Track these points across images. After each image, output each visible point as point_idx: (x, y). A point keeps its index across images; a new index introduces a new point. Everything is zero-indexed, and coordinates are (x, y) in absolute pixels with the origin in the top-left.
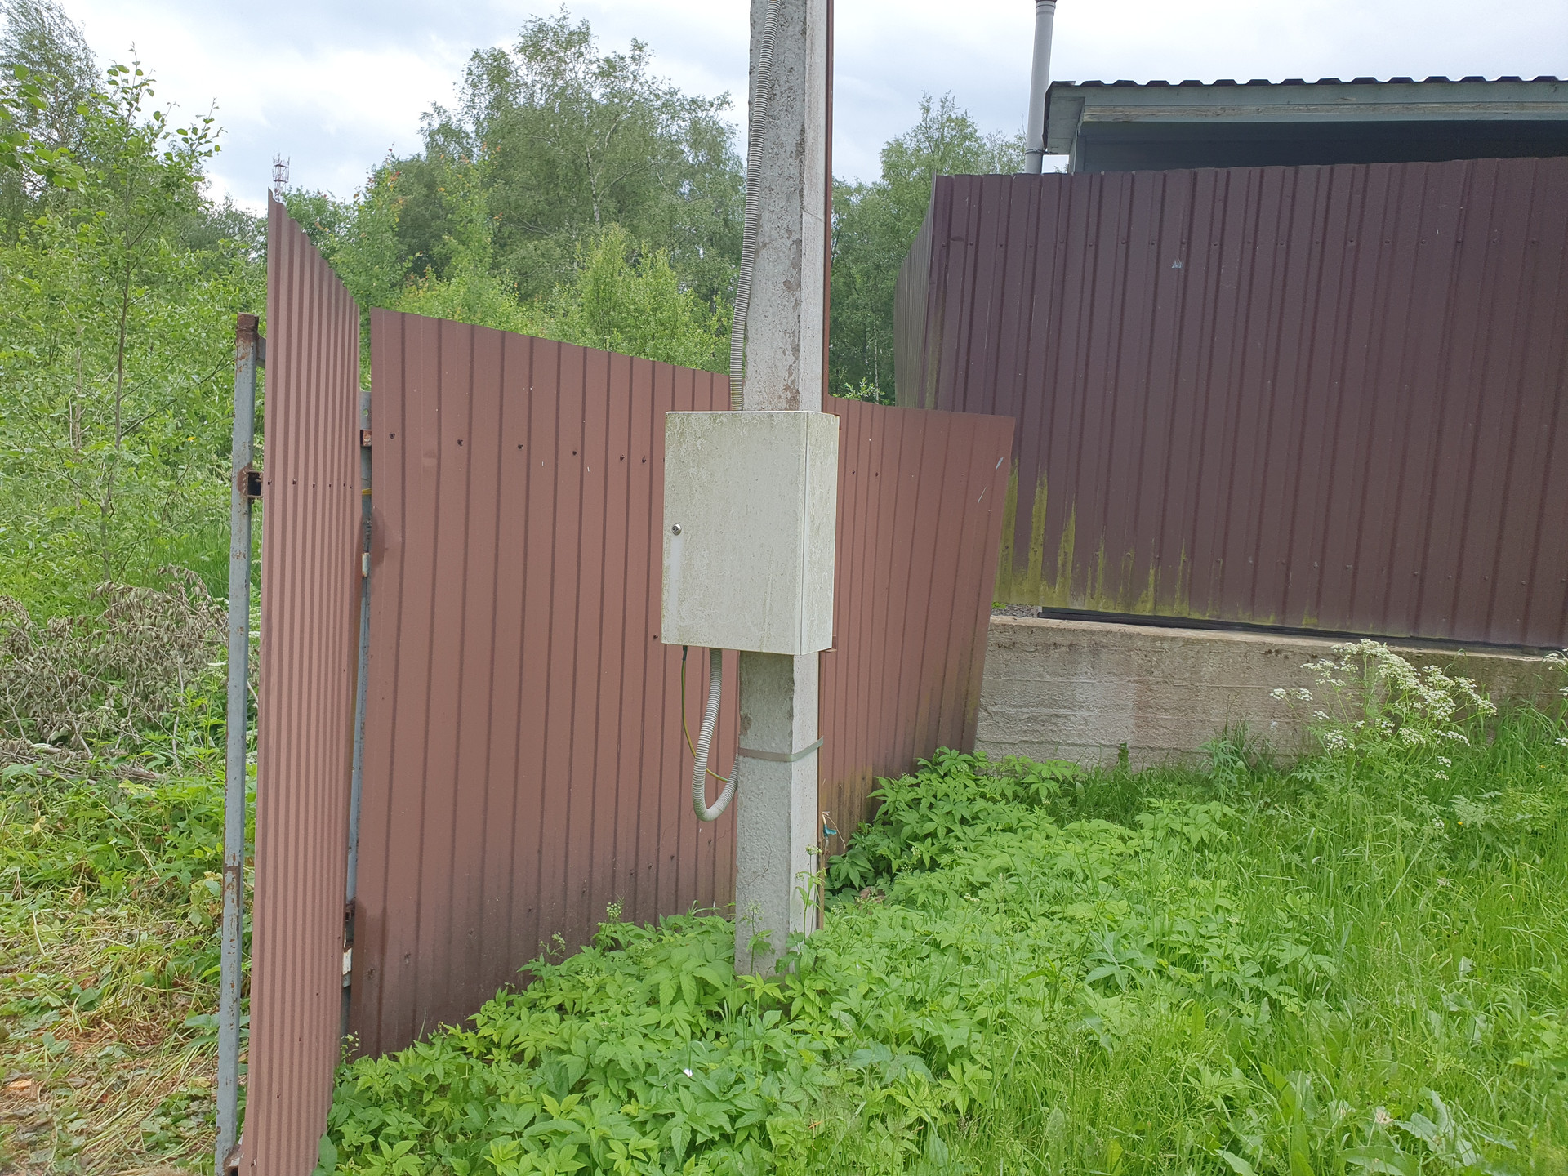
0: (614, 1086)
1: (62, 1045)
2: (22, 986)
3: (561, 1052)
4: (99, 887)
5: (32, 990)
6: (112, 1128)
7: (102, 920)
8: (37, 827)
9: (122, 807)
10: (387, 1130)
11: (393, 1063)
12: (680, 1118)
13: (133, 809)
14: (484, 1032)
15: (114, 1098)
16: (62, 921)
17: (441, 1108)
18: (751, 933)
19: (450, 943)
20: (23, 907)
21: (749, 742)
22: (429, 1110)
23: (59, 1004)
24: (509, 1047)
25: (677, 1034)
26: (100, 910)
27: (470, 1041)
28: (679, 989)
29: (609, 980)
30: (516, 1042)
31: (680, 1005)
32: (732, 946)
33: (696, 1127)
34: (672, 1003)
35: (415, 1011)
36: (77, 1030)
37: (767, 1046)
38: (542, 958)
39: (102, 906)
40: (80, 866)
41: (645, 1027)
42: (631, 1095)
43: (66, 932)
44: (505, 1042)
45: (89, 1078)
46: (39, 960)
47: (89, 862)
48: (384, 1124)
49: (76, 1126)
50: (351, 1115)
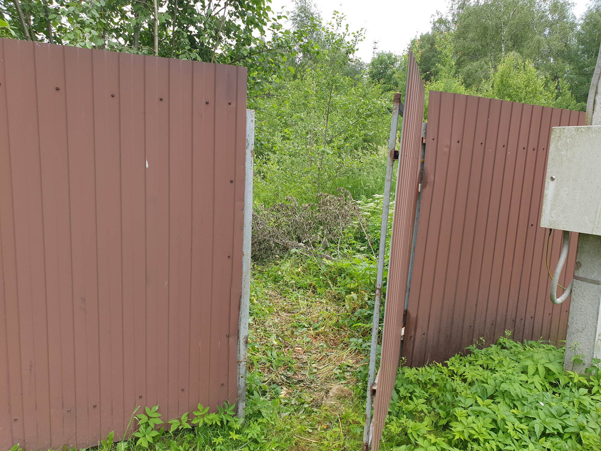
0: (507, 400)
1: (308, 339)
2: (297, 318)
3: (483, 382)
4: (316, 292)
5: (300, 320)
6: (324, 369)
7: (318, 303)
8: (299, 270)
9: (323, 267)
10: (415, 394)
11: (417, 371)
12: (538, 420)
13: (327, 268)
14: (450, 368)
15: (324, 360)
16: (307, 300)
17: (434, 391)
18: (573, 354)
19: (440, 332)
20: (295, 294)
21: (580, 273)
22: (429, 391)
23: (307, 326)
24: (461, 376)
25: (535, 387)
26: (317, 299)
27: (445, 370)
28: (537, 369)
29: (504, 360)
30: (464, 374)
31: (537, 377)
32: (562, 358)
33: (546, 426)
34: (533, 375)
35: (425, 355)
36: (313, 336)
37: (580, 402)
38: (474, 345)
39: (318, 298)
40: (311, 284)
41: (521, 381)
42: (515, 406)
43: (308, 304)
44: (459, 373)
45: (317, 352)
46: (301, 311)
47: (314, 283)
48: (414, 392)
49: (314, 365)
50: (402, 385)
